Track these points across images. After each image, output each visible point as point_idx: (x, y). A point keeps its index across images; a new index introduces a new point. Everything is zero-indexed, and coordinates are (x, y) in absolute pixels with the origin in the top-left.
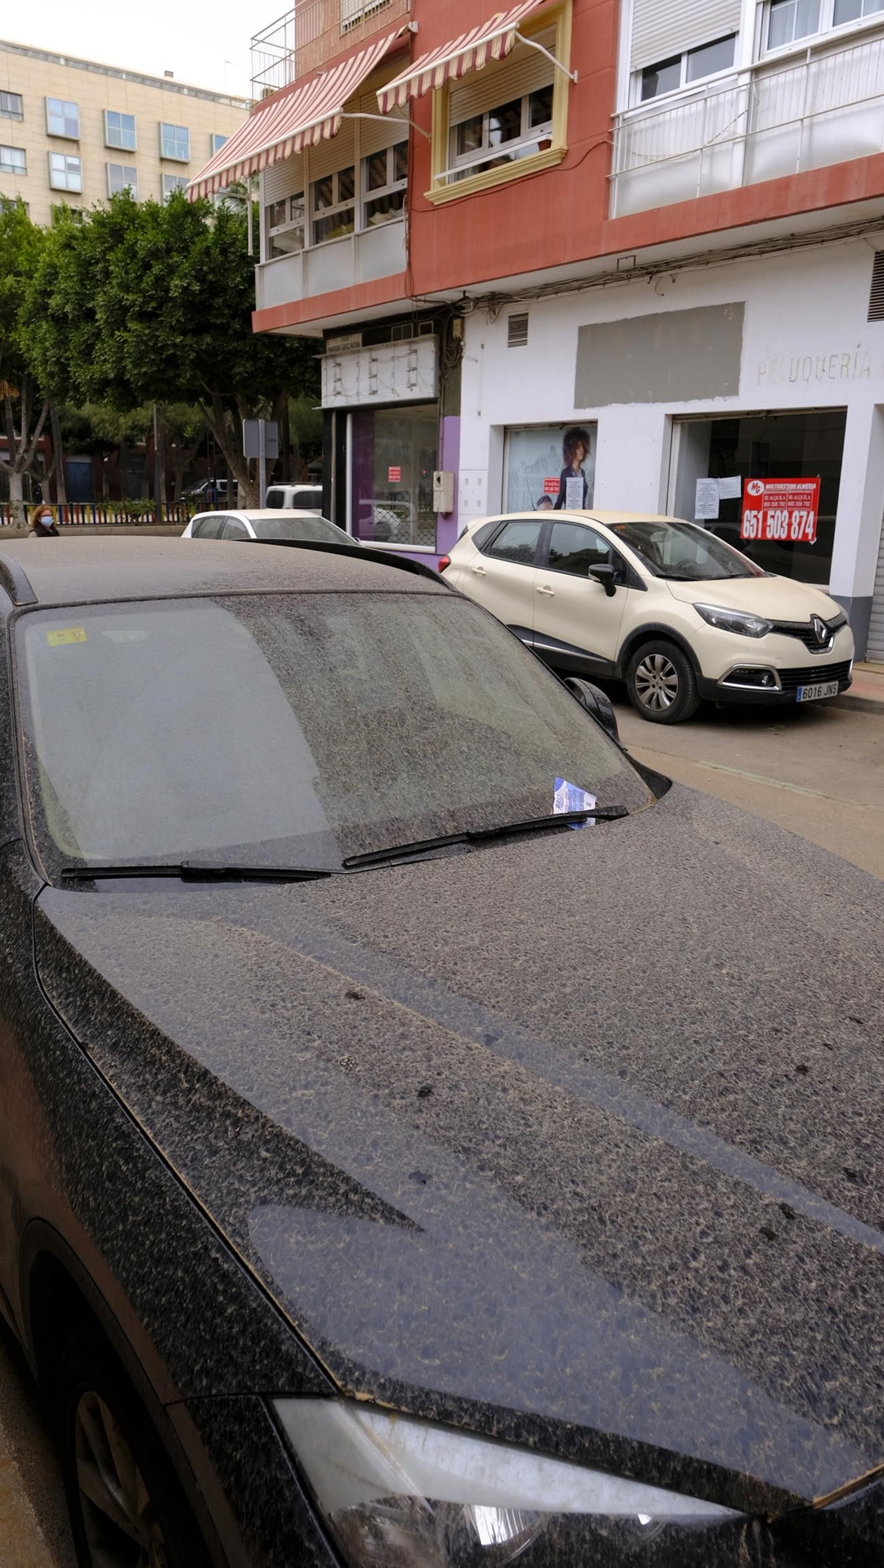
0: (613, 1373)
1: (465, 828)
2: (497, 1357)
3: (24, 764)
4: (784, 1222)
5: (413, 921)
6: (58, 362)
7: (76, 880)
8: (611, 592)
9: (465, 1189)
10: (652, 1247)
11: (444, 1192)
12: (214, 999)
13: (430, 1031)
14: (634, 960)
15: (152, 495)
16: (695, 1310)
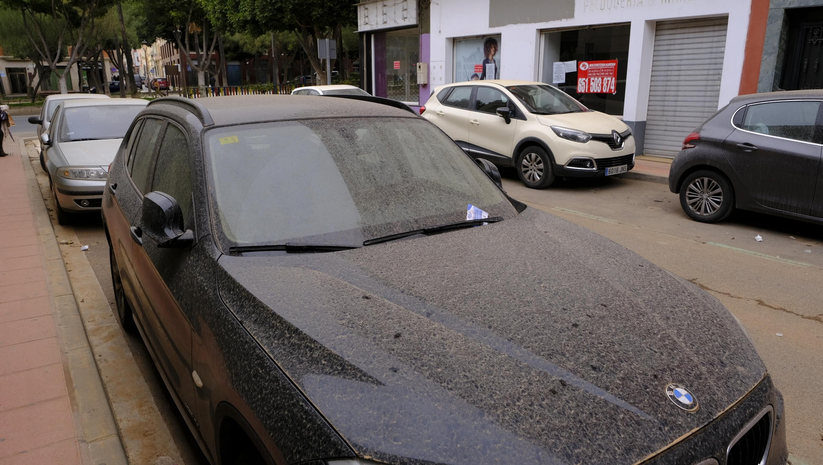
0: (479, 447)
1: (422, 227)
2: (427, 441)
3: (210, 200)
4: (561, 387)
5: (395, 266)
6: (221, 12)
7: (236, 253)
8: (508, 122)
9: (414, 374)
10: (499, 397)
11: (405, 375)
12: (301, 300)
13: (401, 312)
14: (499, 281)
15: (272, 80)
16: (517, 421)
